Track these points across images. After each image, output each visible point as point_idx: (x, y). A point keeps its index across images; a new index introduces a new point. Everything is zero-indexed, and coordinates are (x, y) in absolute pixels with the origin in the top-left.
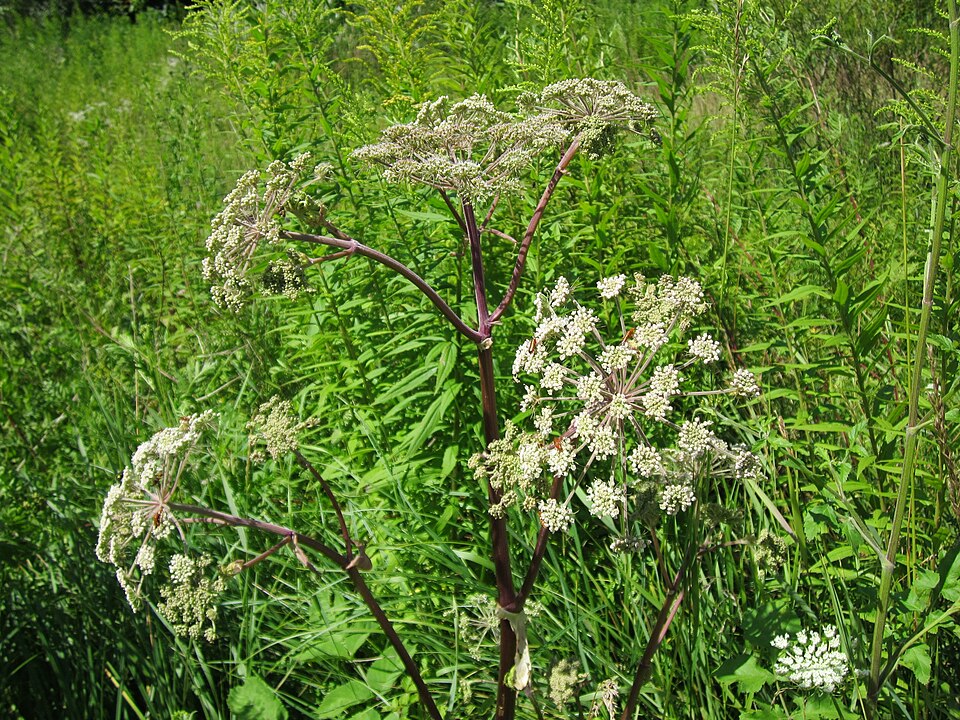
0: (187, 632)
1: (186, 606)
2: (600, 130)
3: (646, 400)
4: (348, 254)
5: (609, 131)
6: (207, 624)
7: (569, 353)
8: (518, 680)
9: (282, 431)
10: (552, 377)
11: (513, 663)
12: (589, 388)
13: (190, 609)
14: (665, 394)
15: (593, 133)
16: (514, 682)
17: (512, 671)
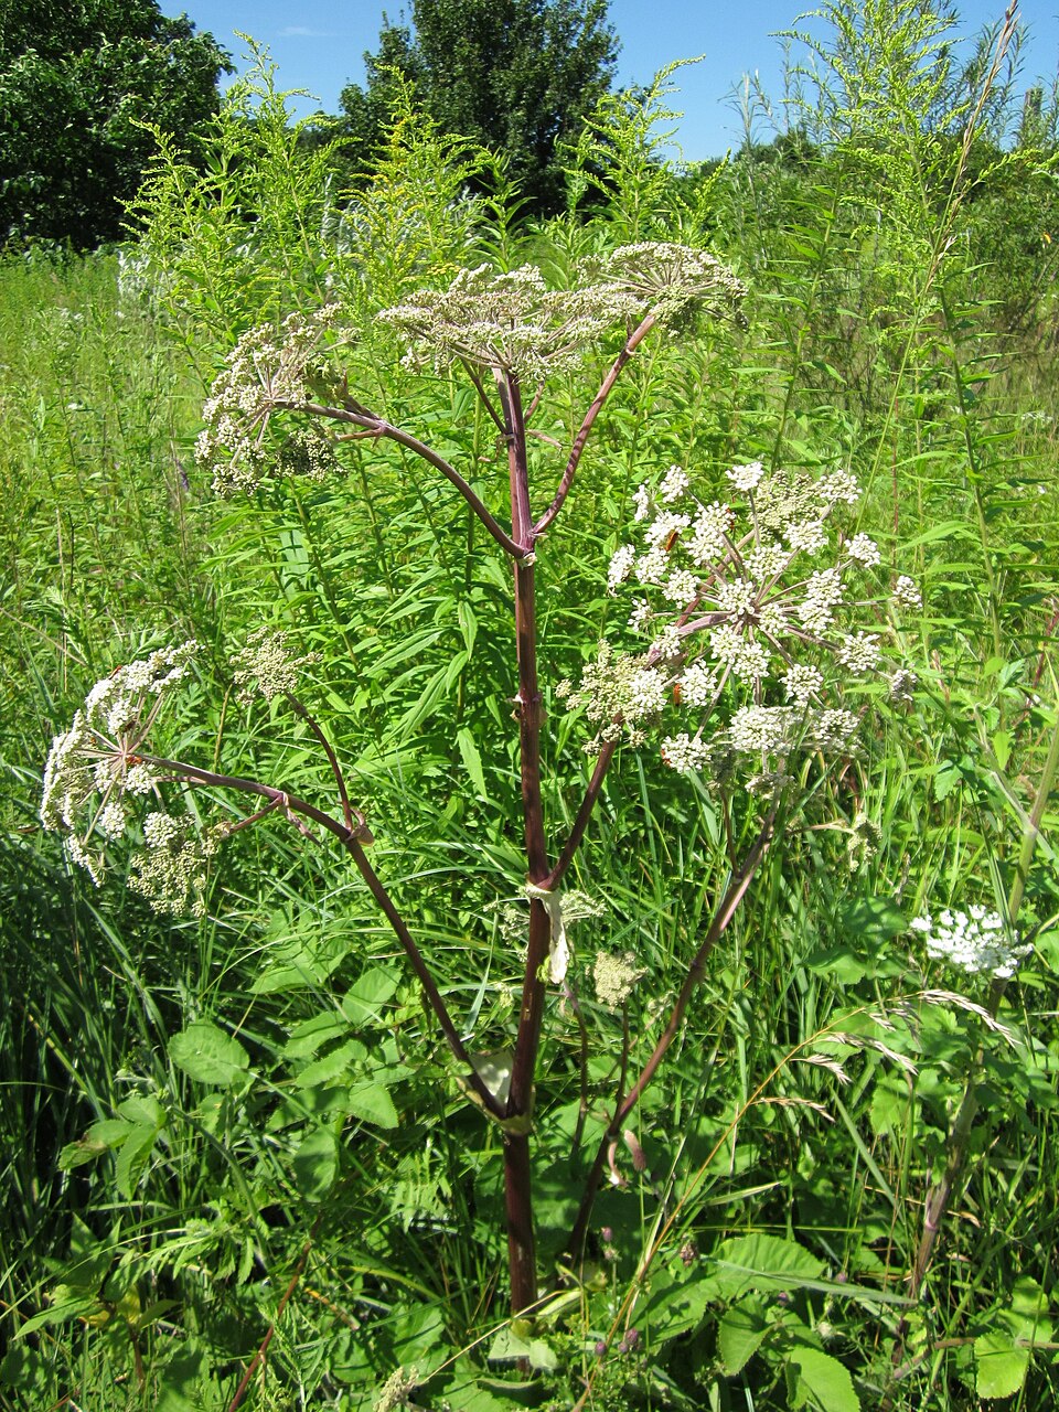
0: (169, 907)
1: (167, 875)
2: (682, 303)
3: (804, 610)
4: (378, 435)
5: (693, 306)
6: (192, 898)
7: (706, 556)
8: (554, 972)
9: (277, 667)
10: (681, 588)
11: (546, 953)
12: (732, 597)
13: (172, 879)
14: (825, 604)
15: (674, 306)
16: (549, 975)
17: (546, 962)
